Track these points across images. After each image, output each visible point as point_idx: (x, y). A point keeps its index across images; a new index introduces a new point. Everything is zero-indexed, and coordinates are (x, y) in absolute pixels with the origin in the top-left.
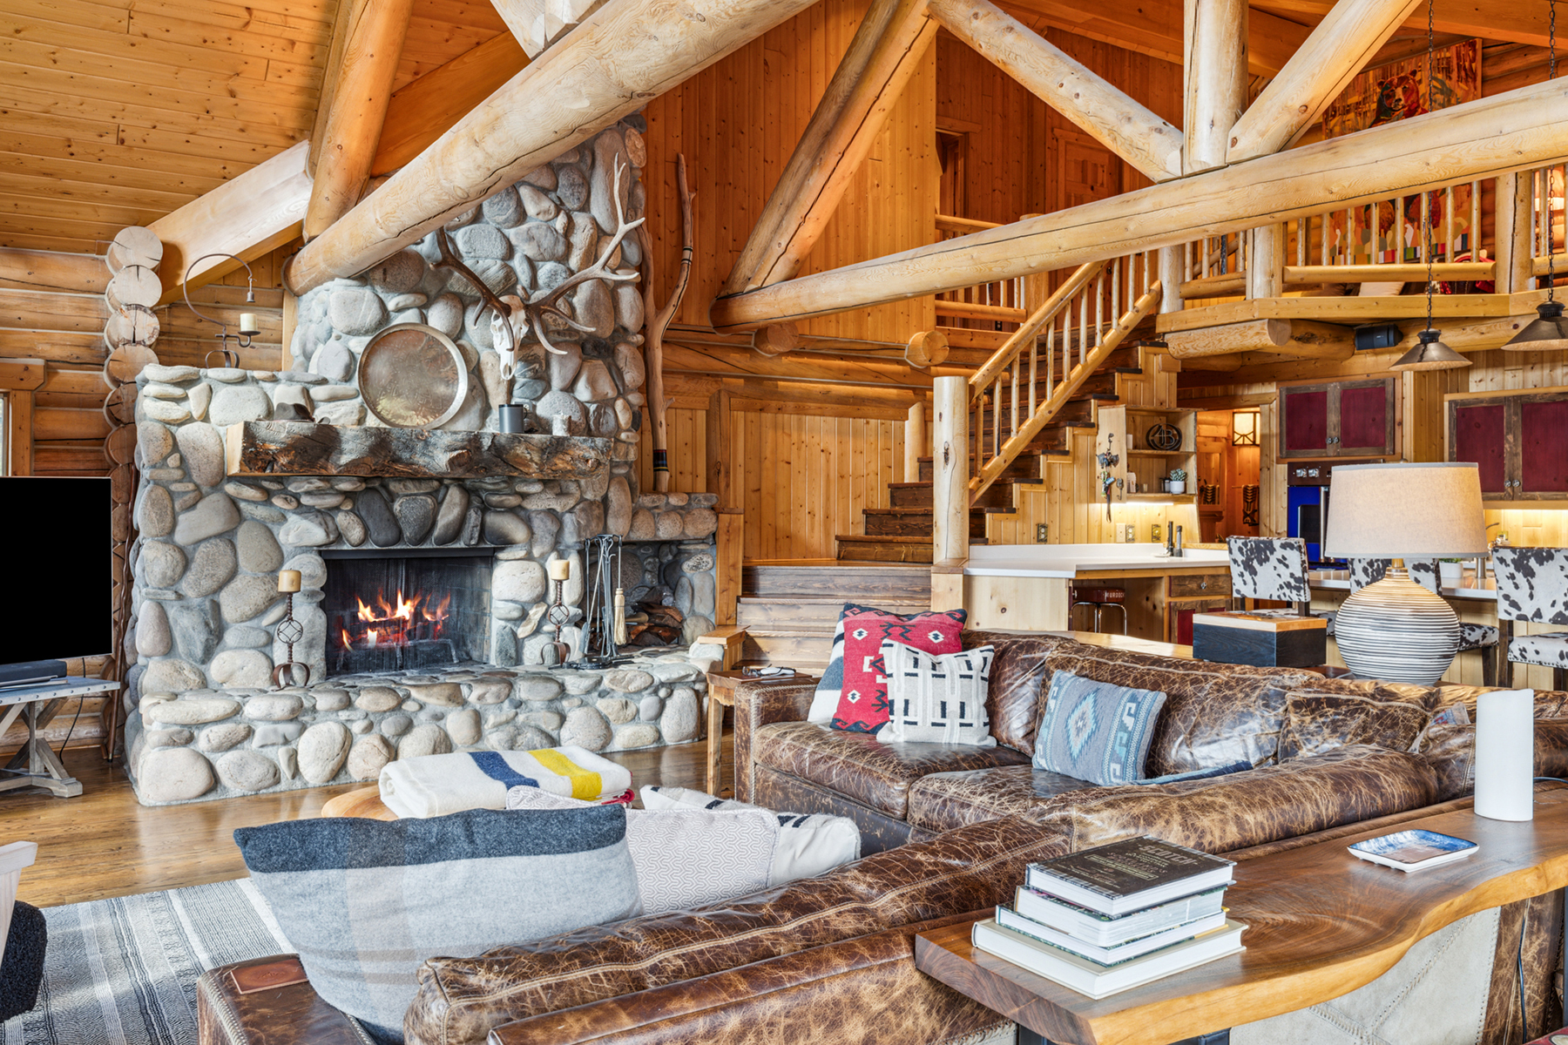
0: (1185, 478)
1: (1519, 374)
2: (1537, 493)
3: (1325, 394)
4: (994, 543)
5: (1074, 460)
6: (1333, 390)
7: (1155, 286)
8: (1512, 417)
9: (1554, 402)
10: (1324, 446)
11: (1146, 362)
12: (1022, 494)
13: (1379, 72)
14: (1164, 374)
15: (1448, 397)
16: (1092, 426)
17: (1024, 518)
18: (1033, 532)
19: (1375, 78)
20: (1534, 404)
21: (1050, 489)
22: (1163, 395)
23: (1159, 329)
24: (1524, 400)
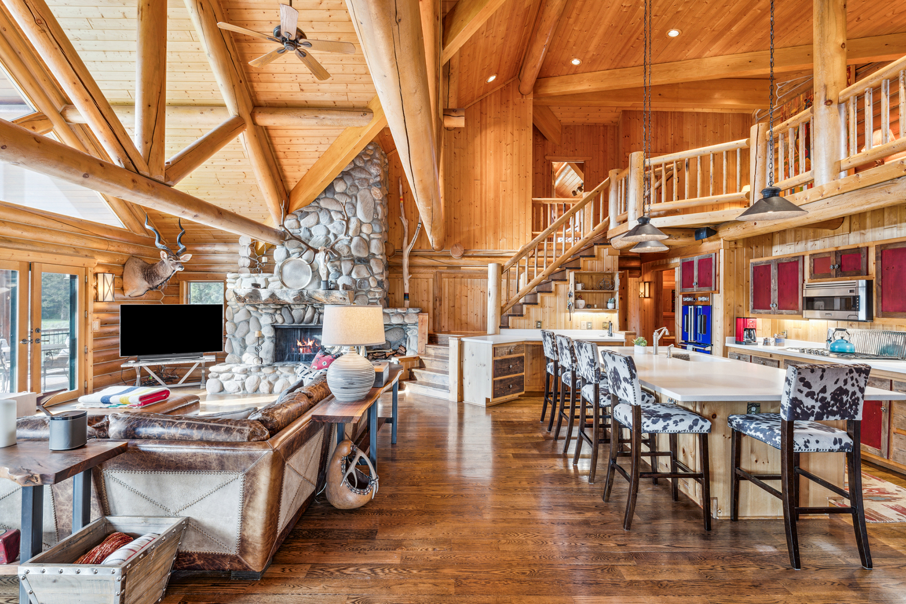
0: (615, 302)
1: (792, 247)
2: (784, 311)
3: (693, 262)
4: (513, 328)
5: (556, 295)
6: (696, 259)
7: (606, 219)
8: (774, 272)
9: (791, 262)
10: (693, 287)
11: (598, 252)
12: (527, 309)
13: (805, 94)
14: (610, 257)
15: (751, 261)
16: (566, 280)
17: (529, 318)
18: (534, 324)
19: (803, 98)
20: (782, 263)
21: (542, 306)
22: (609, 266)
23: (608, 237)
24: (779, 261)
